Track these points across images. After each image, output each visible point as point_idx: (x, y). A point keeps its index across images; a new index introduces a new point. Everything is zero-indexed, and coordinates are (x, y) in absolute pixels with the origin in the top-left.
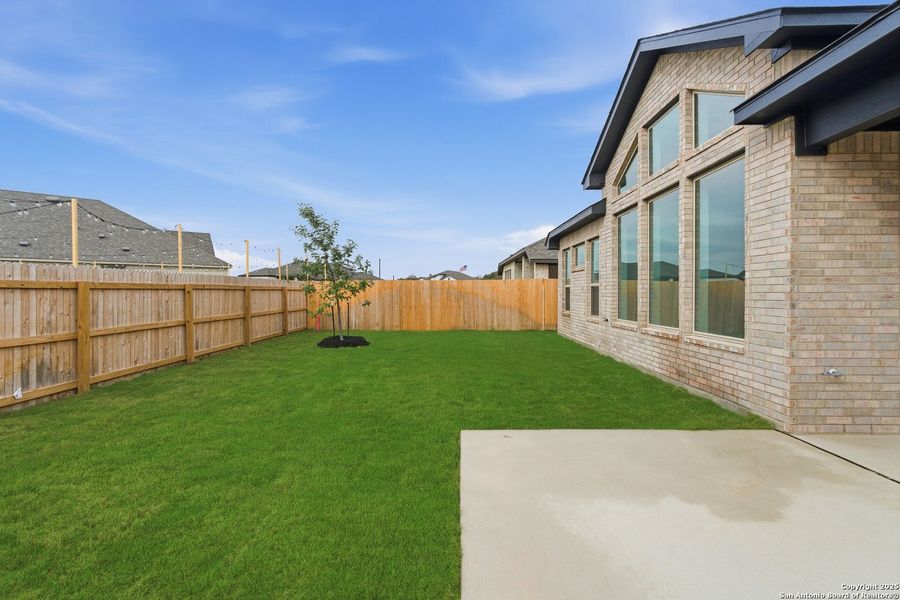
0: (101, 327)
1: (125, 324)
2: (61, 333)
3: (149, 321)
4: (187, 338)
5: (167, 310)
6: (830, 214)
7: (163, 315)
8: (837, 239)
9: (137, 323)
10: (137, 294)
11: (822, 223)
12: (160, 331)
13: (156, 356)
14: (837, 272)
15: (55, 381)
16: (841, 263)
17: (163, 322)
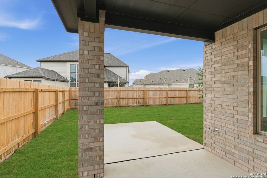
0: (148, 97)
1: (153, 97)
2: (141, 97)
3: (158, 96)
4: (167, 100)
5: (162, 95)
6: (216, 66)
7: (161, 95)
8: (219, 75)
9: (155, 97)
10: (155, 92)
11: (213, 70)
12: (160, 99)
13: (159, 102)
14: (219, 89)
15: (141, 104)
16: (220, 85)
17: (161, 96)
